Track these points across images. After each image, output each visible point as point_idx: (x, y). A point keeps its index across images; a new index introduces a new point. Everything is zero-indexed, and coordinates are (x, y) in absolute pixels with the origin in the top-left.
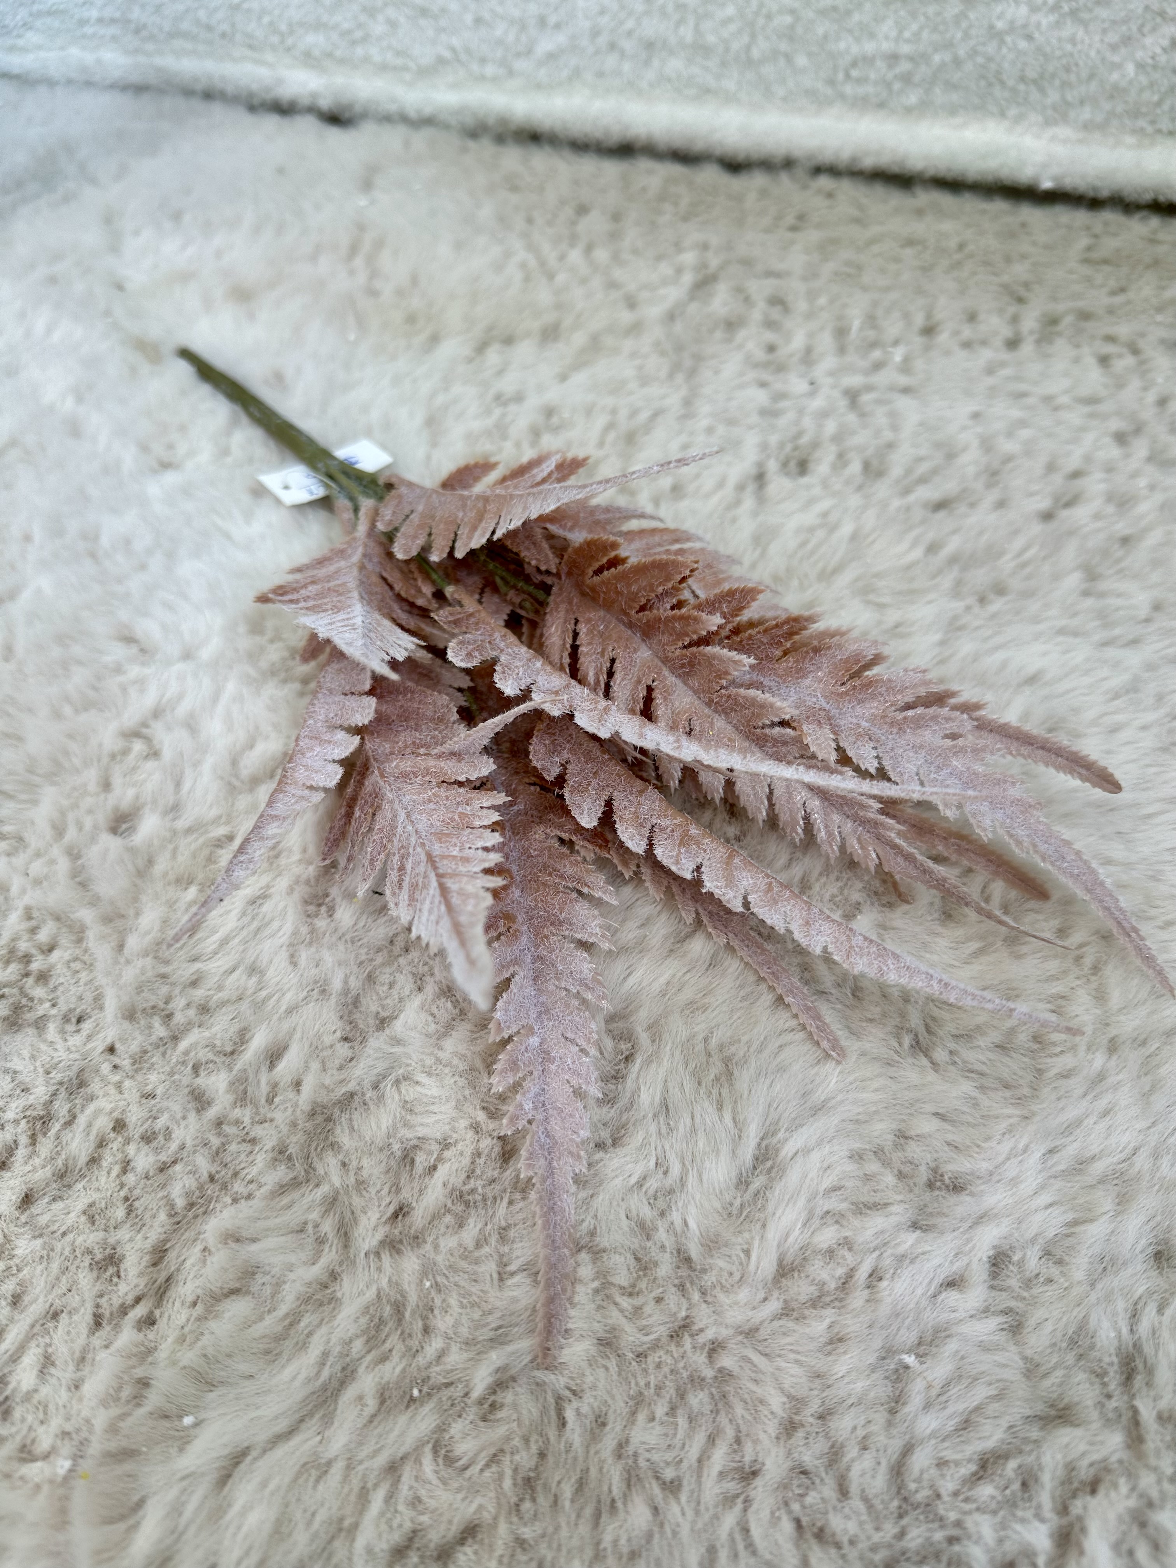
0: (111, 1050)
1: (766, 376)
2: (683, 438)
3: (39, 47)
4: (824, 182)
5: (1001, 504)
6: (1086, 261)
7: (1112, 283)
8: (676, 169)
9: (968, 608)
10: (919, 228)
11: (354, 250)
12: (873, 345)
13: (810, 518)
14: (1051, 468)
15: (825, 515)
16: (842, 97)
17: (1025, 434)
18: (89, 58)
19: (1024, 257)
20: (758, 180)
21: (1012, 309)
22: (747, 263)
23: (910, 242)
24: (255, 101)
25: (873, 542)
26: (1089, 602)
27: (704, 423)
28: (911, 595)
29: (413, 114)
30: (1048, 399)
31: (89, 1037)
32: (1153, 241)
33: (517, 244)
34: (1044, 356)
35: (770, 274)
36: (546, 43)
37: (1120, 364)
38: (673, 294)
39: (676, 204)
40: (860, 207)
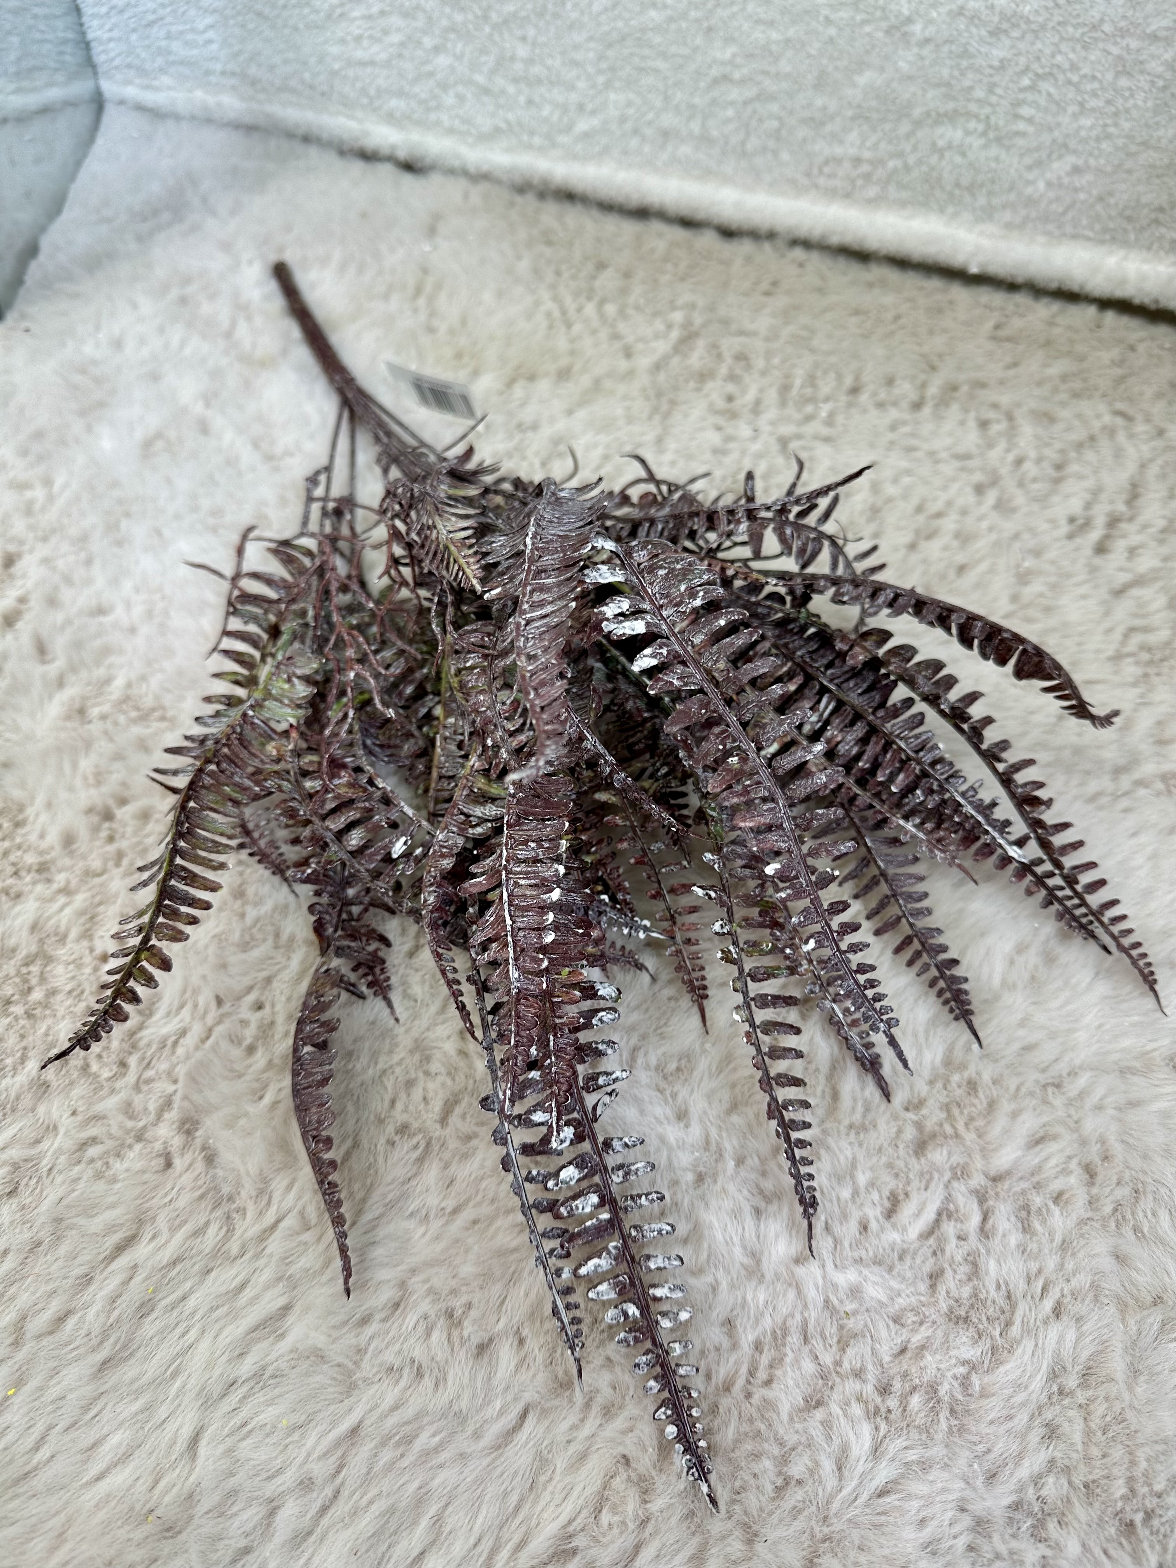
1: (721, 421)
3: (169, 88)
4: (798, 253)
6: (993, 338)
7: (1008, 359)
8: (680, 234)
10: (867, 299)
11: (418, 291)
12: (808, 401)
14: (919, 509)
16: (816, 186)
17: (906, 480)
18: (211, 100)
19: (944, 331)
20: (745, 247)
21: (922, 377)
22: (725, 322)
23: (857, 312)
24: (345, 148)
29: (472, 170)
30: (932, 454)
32: (1051, 324)
33: (545, 295)
34: (938, 417)
35: (742, 333)
36: (582, 125)
37: (995, 428)
38: (662, 347)
39: (676, 265)
40: (823, 278)
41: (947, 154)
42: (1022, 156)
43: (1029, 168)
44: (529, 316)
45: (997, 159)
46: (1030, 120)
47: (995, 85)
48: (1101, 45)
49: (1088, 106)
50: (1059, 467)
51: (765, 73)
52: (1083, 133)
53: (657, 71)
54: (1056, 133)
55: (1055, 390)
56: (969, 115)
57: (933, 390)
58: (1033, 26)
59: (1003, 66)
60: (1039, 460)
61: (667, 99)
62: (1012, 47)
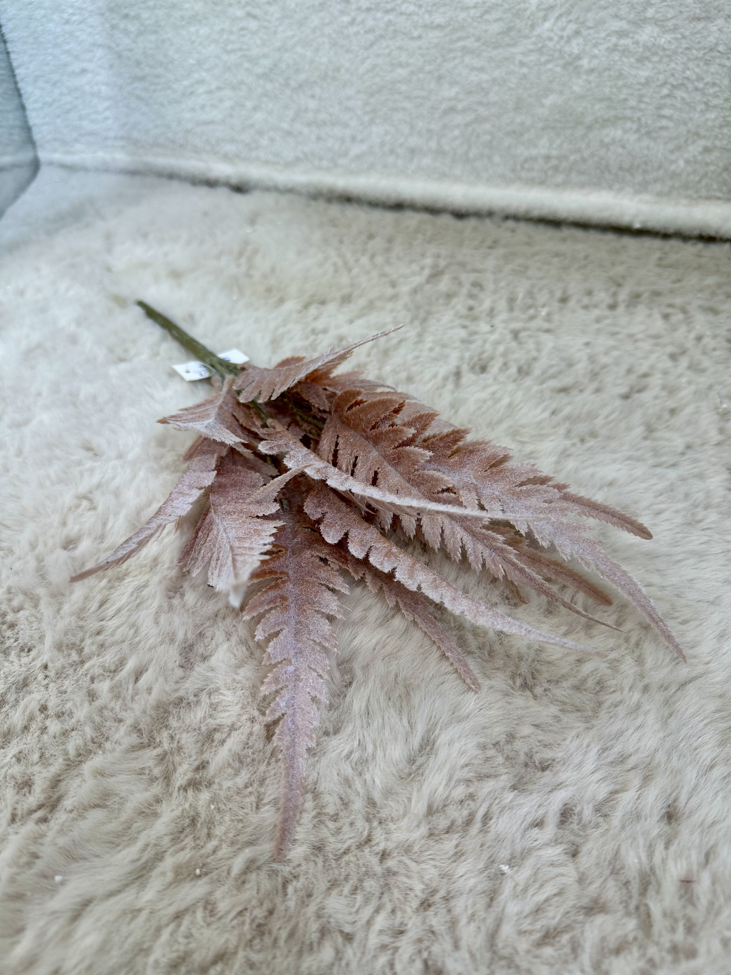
0: (46, 667)
2: (416, 353)
3: (81, 152)
4: (510, 224)
5: (598, 390)
6: (659, 265)
7: (674, 277)
8: (426, 217)
9: (574, 445)
10: (563, 247)
11: (241, 254)
12: (530, 307)
13: (484, 395)
14: (629, 371)
15: (494, 393)
17: (615, 353)
18: (108, 157)
19: (622, 263)
20: (472, 222)
21: (613, 289)
22: (463, 265)
24: (197, 180)
25: (521, 408)
26: (648, 443)
27: (429, 345)
28: (542, 437)
29: (281, 186)
30: (631, 336)
31: (34, 660)
33: (332, 254)
34: (630, 313)
35: (475, 271)
36: (356, 150)
37: (675, 318)
38: (418, 280)
39: (424, 234)
40: (530, 236)
41: (612, 148)
42: (666, 143)
43: (672, 152)
44: (321, 265)
45: (648, 148)
46: (670, 118)
47: (642, 96)
48: (718, 61)
49: (710, 104)
51: (480, 103)
52: (710, 124)
53: (404, 109)
54: (690, 125)
55: (713, 294)
56: (625, 118)
58: (668, 53)
59: (647, 82)
60: (715, 337)
61: (412, 127)
62: (653, 69)
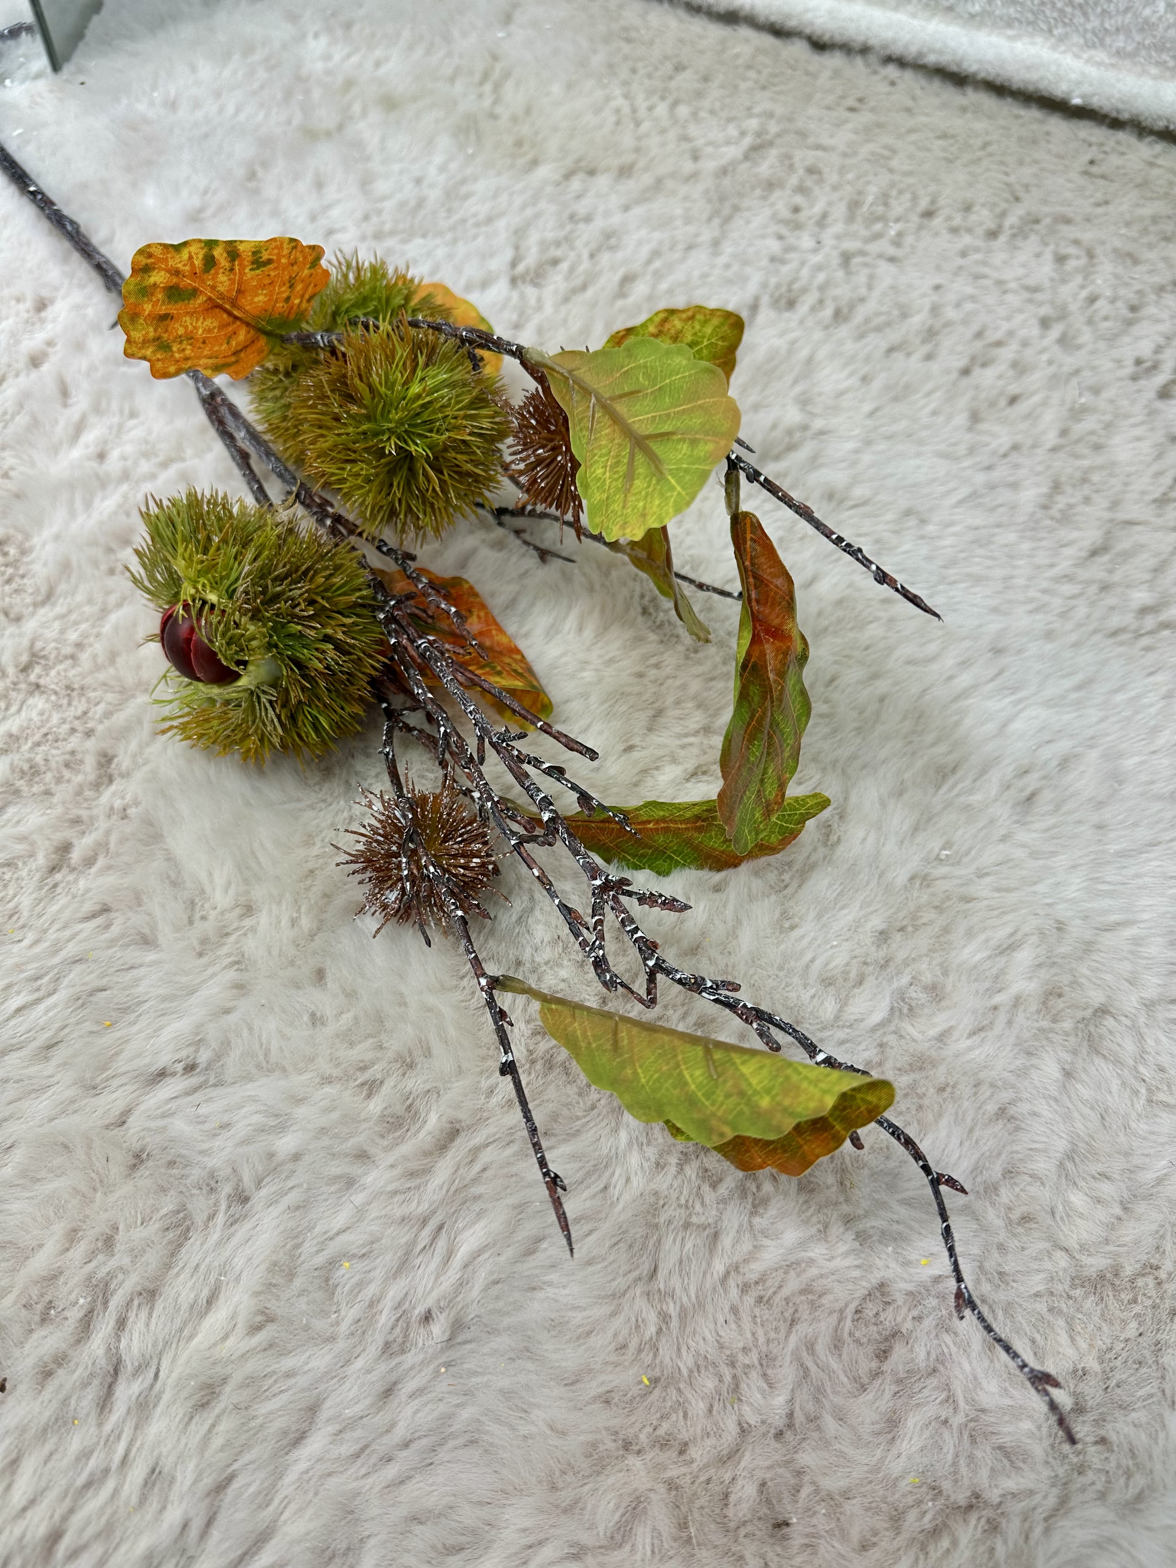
1: (785, 231)
2: (707, 269)
4: (892, 71)
5: (929, 357)
6: (1086, 173)
7: (1099, 196)
8: (768, 40)
10: (958, 124)
11: (485, 77)
13: (781, 342)
14: (979, 335)
15: (793, 342)
19: (1036, 162)
20: (834, 60)
21: (1004, 205)
22: (802, 134)
23: (944, 136)
25: (823, 368)
26: (967, 436)
27: (725, 259)
33: (618, 92)
34: (1013, 248)
35: (818, 147)
37: (1071, 264)
38: (732, 152)
39: (759, 72)
40: (914, 98)
44: (598, 110)
50: (1133, 309)
55: (1145, 231)
57: (1012, 220)
60: (1113, 300)
